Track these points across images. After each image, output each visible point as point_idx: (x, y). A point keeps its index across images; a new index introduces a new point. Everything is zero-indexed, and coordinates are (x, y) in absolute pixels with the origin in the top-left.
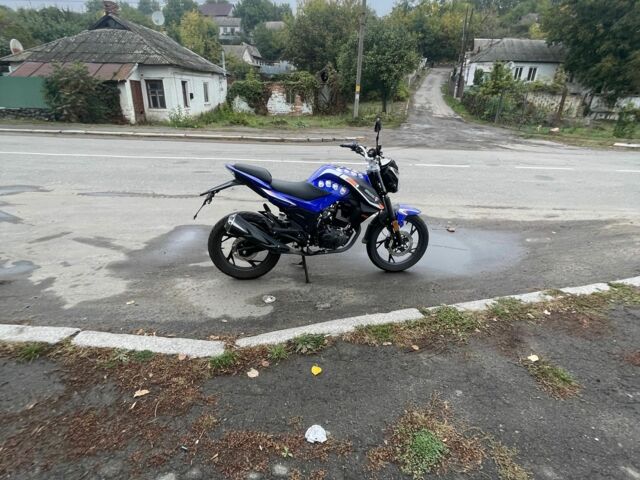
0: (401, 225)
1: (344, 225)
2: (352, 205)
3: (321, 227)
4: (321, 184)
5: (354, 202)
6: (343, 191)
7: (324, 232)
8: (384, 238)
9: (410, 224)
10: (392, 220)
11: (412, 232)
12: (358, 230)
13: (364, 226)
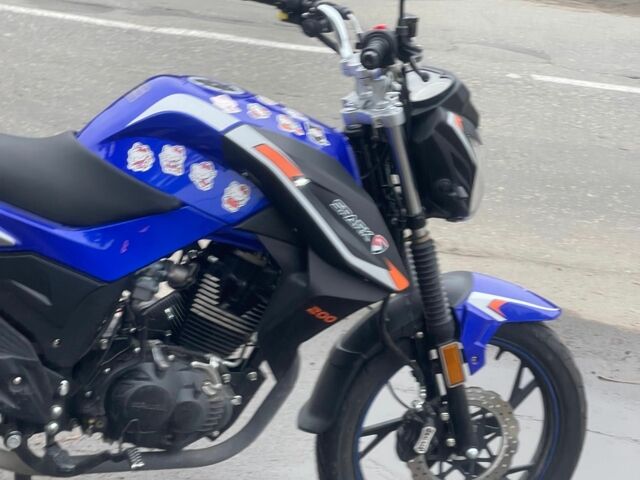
4: (139, 157)
6: (237, 196)
10: (433, 339)
11: (518, 395)
12: (286, 369)
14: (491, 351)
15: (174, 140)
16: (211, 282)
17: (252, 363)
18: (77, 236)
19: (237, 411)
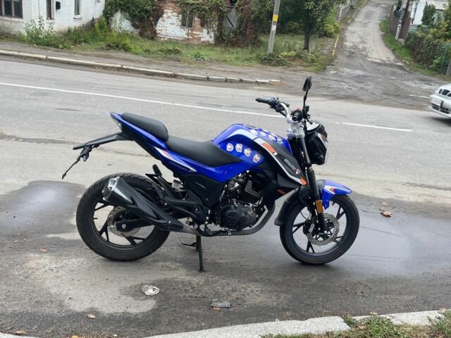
0: (327, 206)
1: (254, 200)
2: (267, 177)
3: (225, 200)
4: (230, 147)
5: (269, 174)
6: (257, 158)
7: (229, 208)
8: (303, 220)
9: (337, 206)
10: (314, 199)
11: (339, 216)
12: (271, 208)
13: (279, 203)
14: (331, 203)
15: (239, 142)
16: (250, 182)
17: (262, 206)
18: (213, 169)
19: (258, 219)
